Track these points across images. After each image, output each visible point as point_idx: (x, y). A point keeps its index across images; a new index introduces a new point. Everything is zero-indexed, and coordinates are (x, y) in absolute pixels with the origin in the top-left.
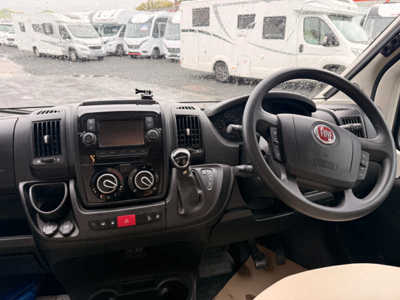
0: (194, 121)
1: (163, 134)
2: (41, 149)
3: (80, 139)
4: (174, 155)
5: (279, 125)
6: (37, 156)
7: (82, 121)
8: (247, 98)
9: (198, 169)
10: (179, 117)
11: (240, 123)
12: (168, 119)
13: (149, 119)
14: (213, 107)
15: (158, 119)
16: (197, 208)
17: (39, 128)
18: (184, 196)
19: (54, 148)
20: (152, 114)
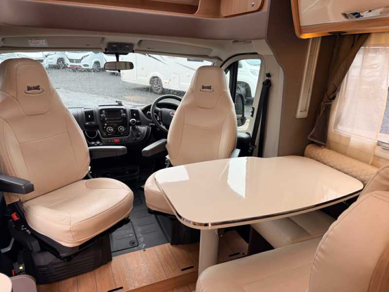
0: (137, 112)
1: (126, 115)
2: (88, 120)
3: (100, 116)
4: (131, 121)
5: (161, 112)
6: (87, 121)
7: (101, 111)
8: (151, 105)
9: (139, 127)
10: (131, 110)
11: (150, 111)
12: (128, 111)
13: (122, 111)
14: (143, 107)
15: (125, 111)
16: (138, 138)
17: (87, 113)
18: (134, 134)
19: (92, 119)
20: (123, 109)
